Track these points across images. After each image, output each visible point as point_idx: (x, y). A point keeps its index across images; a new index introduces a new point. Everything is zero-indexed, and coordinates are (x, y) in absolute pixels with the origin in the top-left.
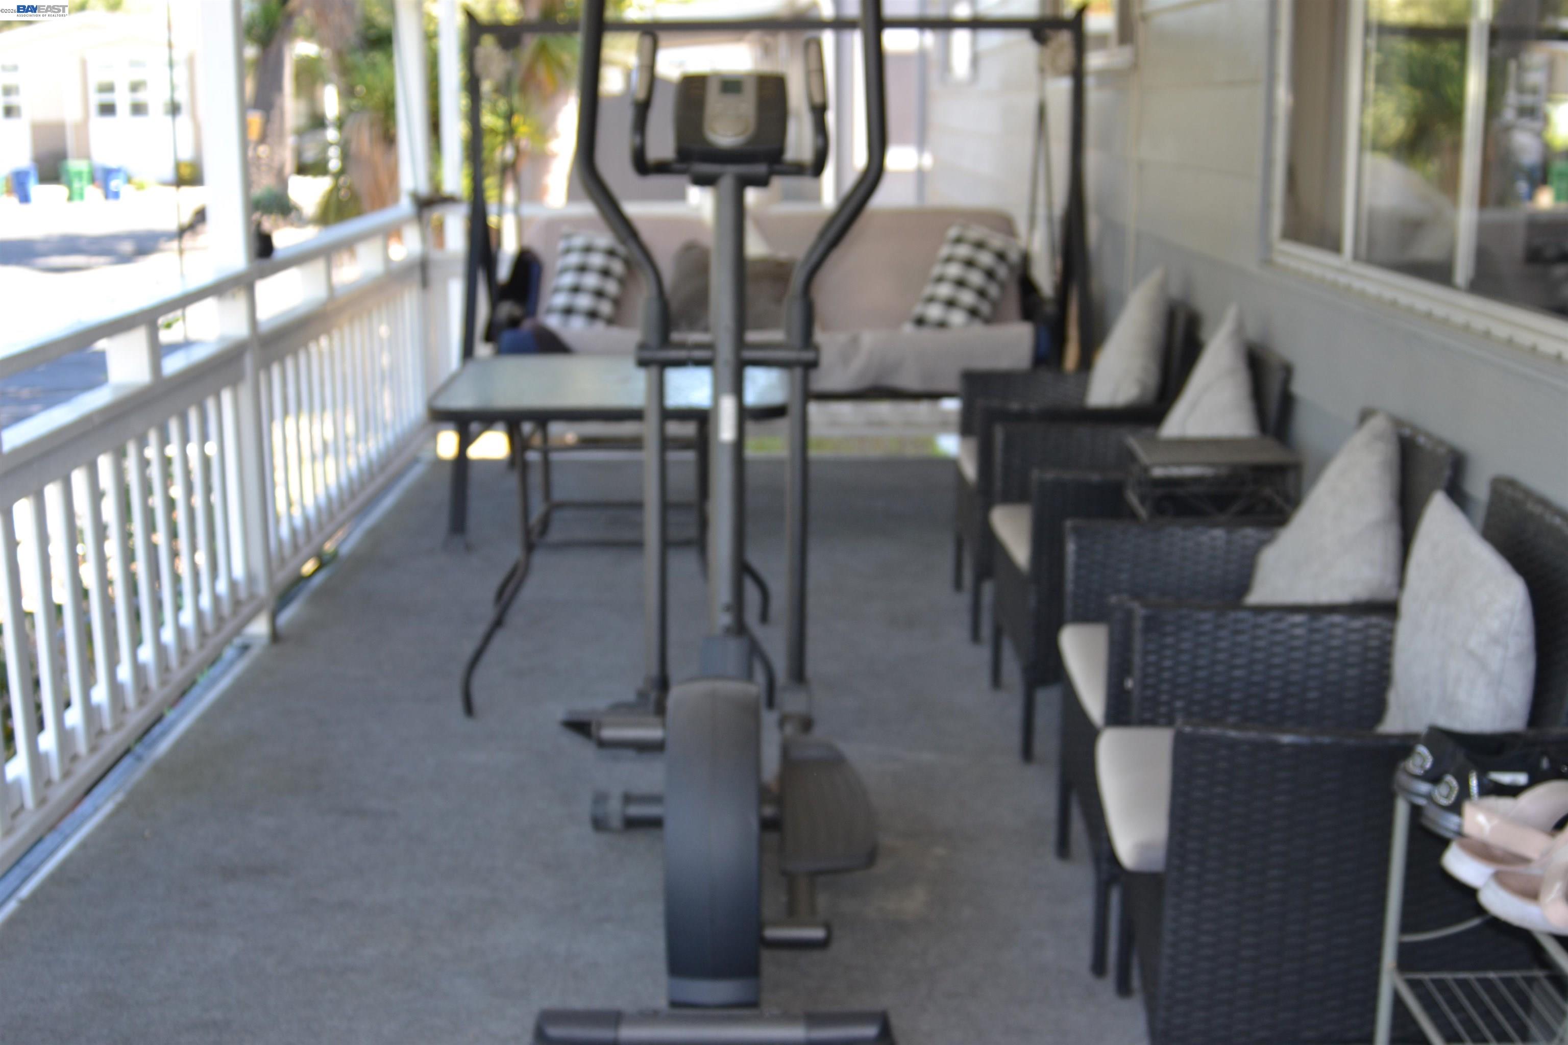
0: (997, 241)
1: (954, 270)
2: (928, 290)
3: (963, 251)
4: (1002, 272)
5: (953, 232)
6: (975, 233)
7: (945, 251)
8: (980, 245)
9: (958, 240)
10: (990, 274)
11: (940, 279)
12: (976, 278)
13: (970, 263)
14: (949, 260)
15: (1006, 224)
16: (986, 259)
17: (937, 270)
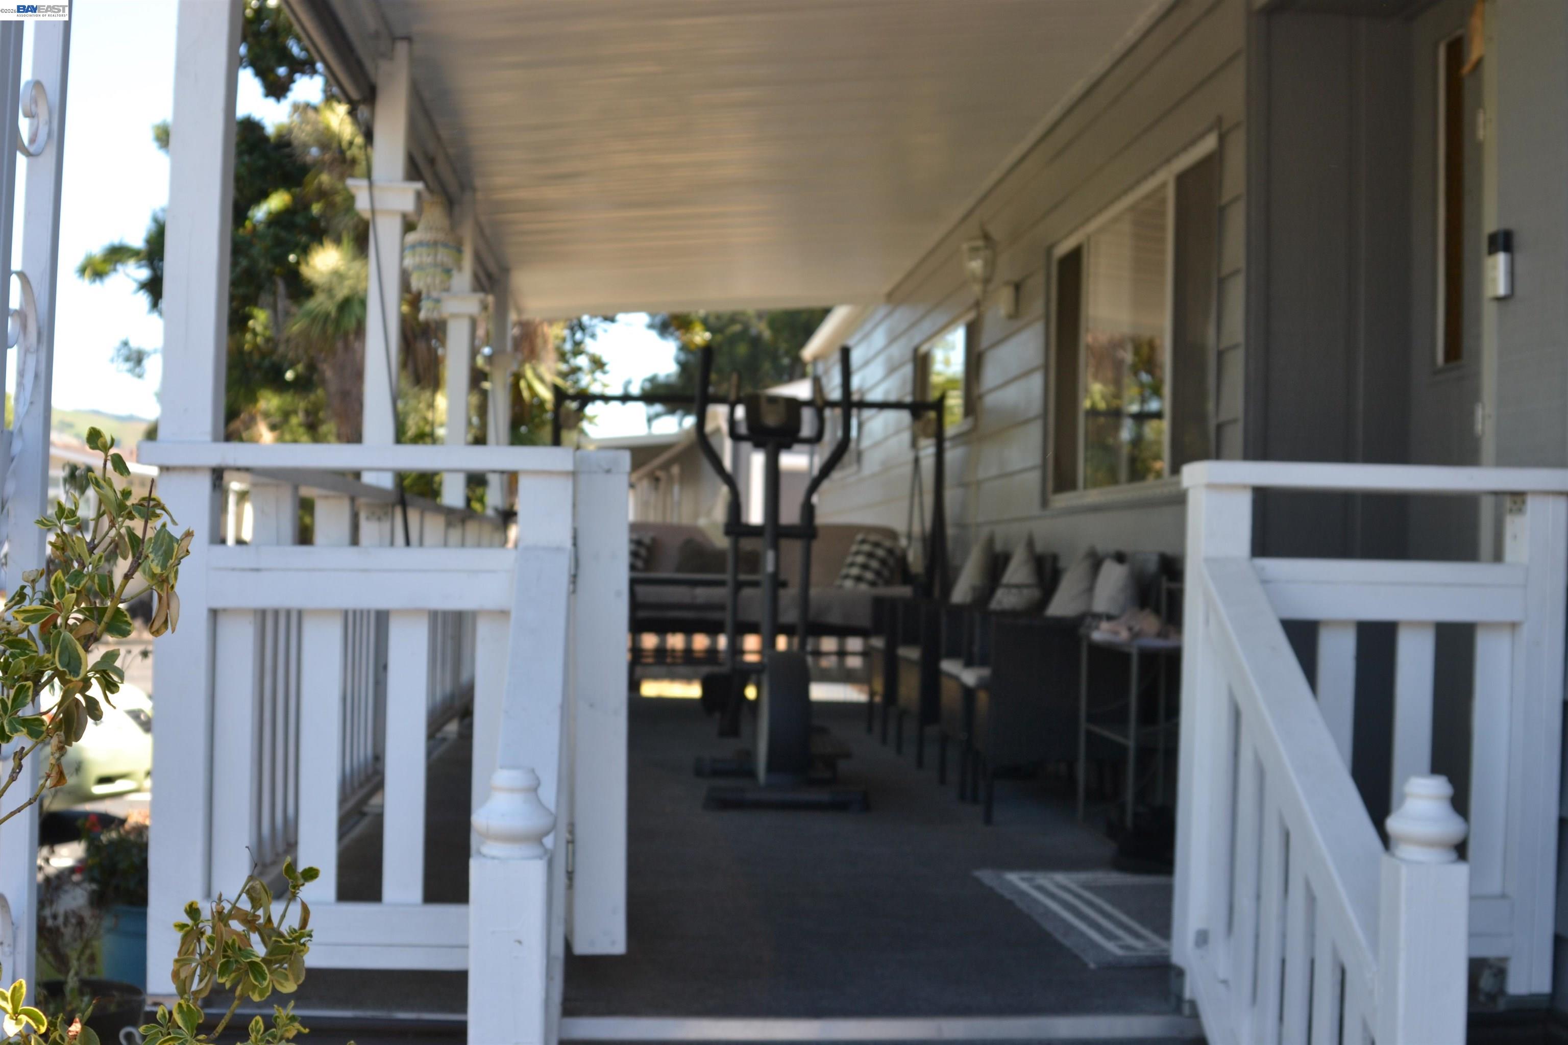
0: (888, 543)
1: (860, 559)
2: (844, 571)
3: (866, 548)
4: (891, 562)
5: (860, 537)
6: (873, 538)
7: (854, 548)
8: (877, 545)
9: (863, 542)
10: (883, 562)
11: (852, 565)
12: (874, 564)
13: (870, 555)
14: (857, 553)
15: (892, 534)
16: (880, 553)
17: (849, 559)
